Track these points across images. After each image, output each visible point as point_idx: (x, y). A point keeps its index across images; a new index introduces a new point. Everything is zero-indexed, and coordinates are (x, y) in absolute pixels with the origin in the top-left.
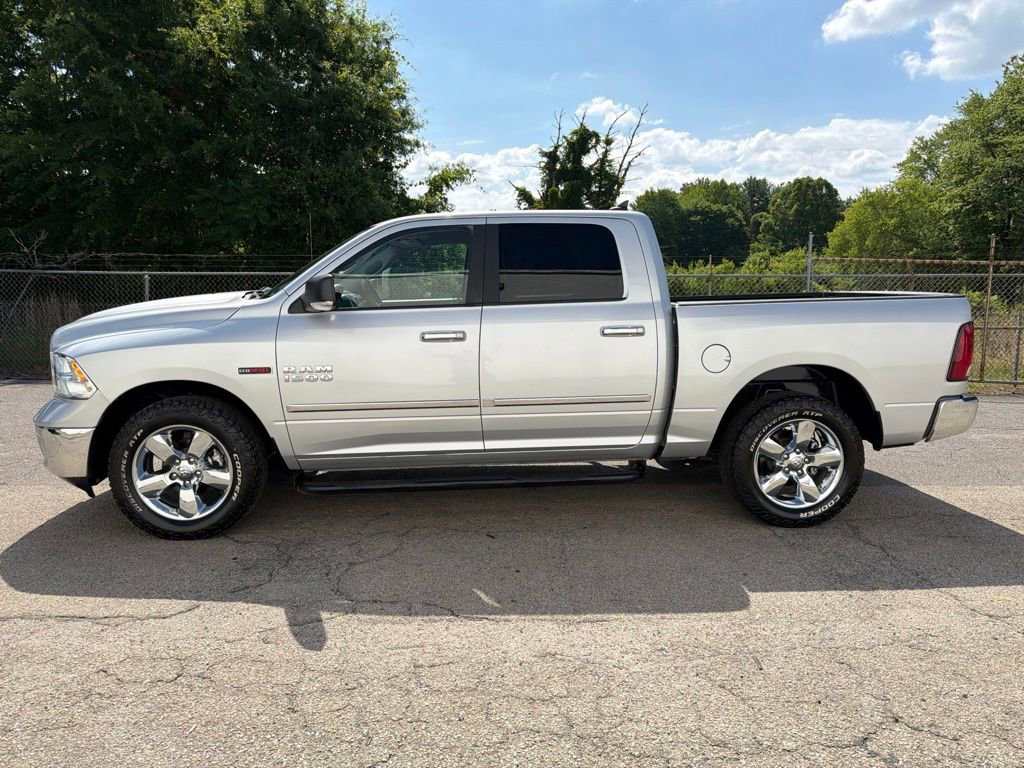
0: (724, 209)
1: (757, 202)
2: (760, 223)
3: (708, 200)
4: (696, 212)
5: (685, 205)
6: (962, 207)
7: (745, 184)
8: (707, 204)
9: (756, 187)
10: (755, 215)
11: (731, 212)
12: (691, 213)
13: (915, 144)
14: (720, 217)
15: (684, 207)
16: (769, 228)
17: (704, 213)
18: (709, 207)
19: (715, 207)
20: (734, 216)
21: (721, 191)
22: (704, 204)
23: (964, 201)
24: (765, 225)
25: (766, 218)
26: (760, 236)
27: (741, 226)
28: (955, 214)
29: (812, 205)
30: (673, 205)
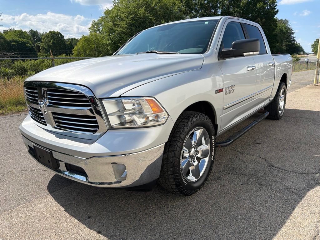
0: (24, 40)
1: (36, 39)
2: (40, 46)
3: (17, 37)
4: (13, 41)
5: (8, 38)
6: (111, 42)
7: (30, 32)
8: (17, 38)
9: (34, 33)
10: (37, 43)
11: (27, 42)
12: (11, 42)
13: (93, 22)
14: (24, 44)
15: (8, 39)
16: (43, 48)
17: (16, 41)
18: (18, 39)
19: (21, 40)
20: (29, 43)
21: (21, 34)
22: (16, 38)
23: (112, 40)
24: (42, 47)
25: (41, 44)
26: (41, 51)
27: (32, 47)
28: (110, 44)
29: (57, 41)
30: (3, 38)
